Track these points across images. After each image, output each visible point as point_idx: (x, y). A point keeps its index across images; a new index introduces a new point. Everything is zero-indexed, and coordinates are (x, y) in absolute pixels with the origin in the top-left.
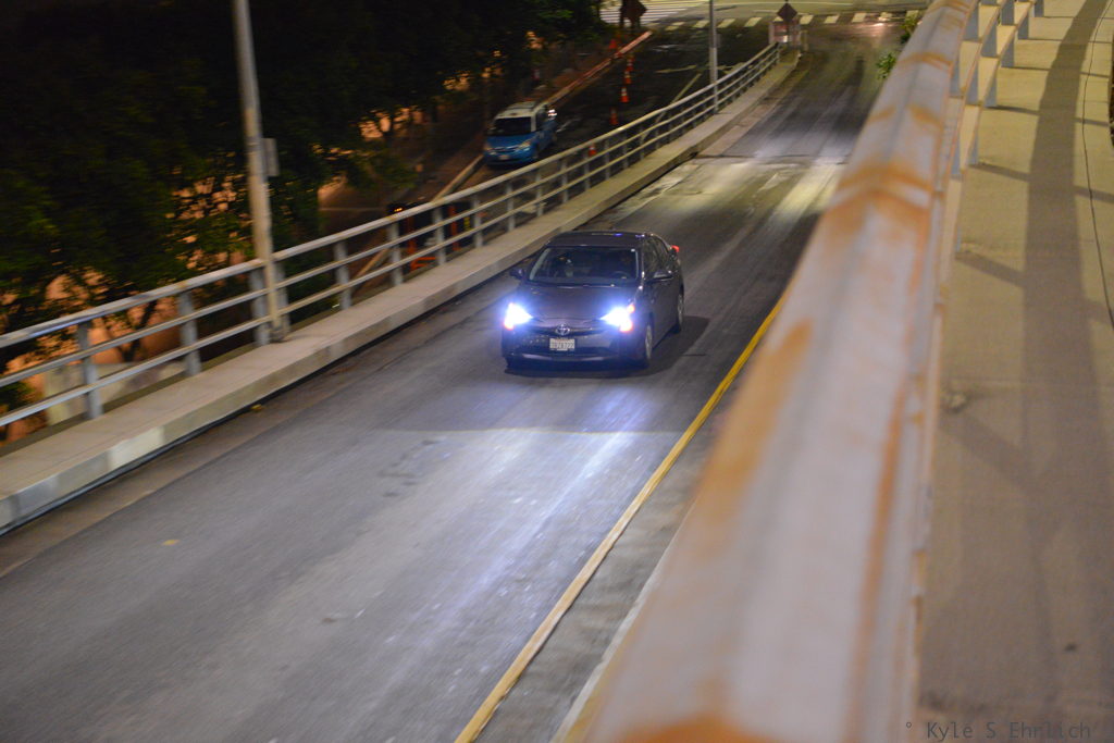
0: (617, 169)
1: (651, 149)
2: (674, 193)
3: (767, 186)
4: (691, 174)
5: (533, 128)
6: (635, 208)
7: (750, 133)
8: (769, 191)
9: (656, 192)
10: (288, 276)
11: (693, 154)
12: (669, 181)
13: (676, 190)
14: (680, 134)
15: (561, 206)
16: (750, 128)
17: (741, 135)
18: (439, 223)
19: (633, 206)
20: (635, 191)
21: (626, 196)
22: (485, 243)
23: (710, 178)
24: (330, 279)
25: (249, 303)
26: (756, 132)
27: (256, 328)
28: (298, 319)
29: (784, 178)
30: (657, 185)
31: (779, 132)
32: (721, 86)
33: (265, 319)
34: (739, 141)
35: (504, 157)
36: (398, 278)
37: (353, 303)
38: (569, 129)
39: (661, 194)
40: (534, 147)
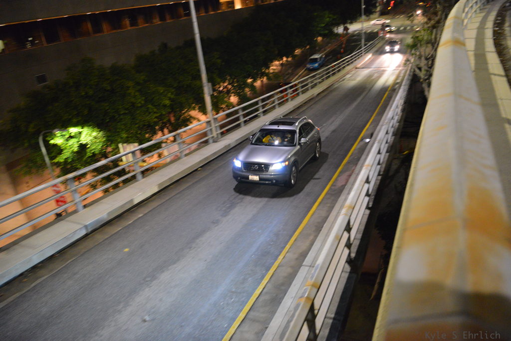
0: (334, 74)
1: (344, 67)
2: (348, 80)
3: (373, 78)
4: (354, 74)
5: (318, 60)
9: (344, 80)
11: (355, 68)
12: (348, 76)
14: (352, 62)
19: (337, 85)
22: (292, 100)
29: (378, 75)
30: (345, 78)
32: (365, 49)
34: (368, 64)
35: (311, 68)
36: (262, 115)
37: (245, 125)
38: (328, 60)
39: (345, 81)
40: (319, 65)
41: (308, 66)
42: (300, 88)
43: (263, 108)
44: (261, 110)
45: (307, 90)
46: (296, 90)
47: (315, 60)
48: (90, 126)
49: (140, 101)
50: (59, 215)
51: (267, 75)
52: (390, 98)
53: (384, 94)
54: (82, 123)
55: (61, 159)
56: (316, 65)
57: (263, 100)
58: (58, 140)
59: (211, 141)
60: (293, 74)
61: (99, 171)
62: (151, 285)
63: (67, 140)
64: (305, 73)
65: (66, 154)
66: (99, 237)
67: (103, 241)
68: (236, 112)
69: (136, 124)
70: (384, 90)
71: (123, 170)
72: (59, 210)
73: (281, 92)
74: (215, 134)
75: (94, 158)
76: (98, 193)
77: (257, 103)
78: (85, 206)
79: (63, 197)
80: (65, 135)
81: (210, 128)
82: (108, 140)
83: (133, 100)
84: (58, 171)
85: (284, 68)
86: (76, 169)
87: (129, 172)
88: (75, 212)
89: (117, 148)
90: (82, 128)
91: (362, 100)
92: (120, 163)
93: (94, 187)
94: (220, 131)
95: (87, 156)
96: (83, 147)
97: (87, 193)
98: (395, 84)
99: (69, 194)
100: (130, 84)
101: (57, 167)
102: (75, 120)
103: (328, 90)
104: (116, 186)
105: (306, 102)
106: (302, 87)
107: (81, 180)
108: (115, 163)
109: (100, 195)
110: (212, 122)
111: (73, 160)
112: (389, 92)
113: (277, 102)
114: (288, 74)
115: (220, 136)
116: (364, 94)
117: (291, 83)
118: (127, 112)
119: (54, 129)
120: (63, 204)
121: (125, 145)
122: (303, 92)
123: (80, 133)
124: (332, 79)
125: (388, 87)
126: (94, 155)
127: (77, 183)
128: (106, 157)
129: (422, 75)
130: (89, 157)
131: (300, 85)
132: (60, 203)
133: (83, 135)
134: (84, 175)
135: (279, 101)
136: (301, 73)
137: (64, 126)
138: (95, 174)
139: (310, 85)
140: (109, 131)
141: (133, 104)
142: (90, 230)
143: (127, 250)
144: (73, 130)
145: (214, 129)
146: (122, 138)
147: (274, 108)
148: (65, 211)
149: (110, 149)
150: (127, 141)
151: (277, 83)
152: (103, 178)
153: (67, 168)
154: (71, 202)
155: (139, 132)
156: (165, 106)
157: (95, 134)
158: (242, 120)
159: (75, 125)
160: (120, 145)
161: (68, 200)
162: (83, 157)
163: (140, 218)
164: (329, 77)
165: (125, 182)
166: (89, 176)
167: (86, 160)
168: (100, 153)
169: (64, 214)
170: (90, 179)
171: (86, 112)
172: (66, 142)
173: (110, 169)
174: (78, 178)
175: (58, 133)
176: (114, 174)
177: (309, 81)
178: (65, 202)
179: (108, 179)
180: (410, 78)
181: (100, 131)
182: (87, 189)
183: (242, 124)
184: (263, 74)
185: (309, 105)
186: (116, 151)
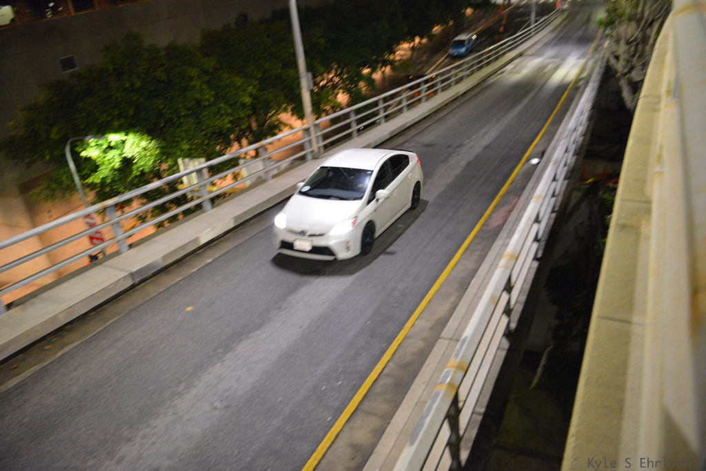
0: (488, 64)
1: (504, 54)
3: (546, 70)
4: (519, 63)
5: (466, 43)
6: (491, 81)
7: (544, 45)
8: (547, 72)
9: (503, 72)
11: (521, 55)
12: (510, 67)
13: (511, 72)
14: (516, 47)
16: (544, 43)
17: (540, 46)
19: (492, 80)
20: (494, 72)
21: (490, 75)
22: (427, 100)
23: (524, 67)
26: (547, 45)
27: (305, 154)
29: (554, 66)
30: (503, 70)
31: (555, 44)
32: (535, 26)
34: (539, 49)
35: (455, 54)
36: (383, 121)
37: (358, 135)
38: (480, 43)
40: (467, 50)
41: (451, 51)
42: (439, 83)
43: (385, 111)
44: (382, 114)
45: (449, 86)
46: (432, 86)
47: (461, 43)
48: (137, 132)
49: (209, 96)
50: (93, 258)
51: (392, 63)
52: (570, 101)
53: (563, 94)
54: (126, 128)
55: (96, 178)
56: (463, 50)
57: (385, 100)
58: (92, 151)
59: (309, 157)
60: (428, 63)
61: (149, 196)
62: (224, 359)
63: (105, 151)
64: (447, 60)
65: (103, 172)
66: (151, 290)
67: (157, 295)
68: (346, 116)
70: (562, 88)
71: (184, 196)
72: (94, 251)
73: (411, 88)
74: (315, 147)
75: (144, 178)
76: (148, 228)
77: (376, 104)
78: (131, 246)
79: (100, 233)
80: (101, 145)
81: (309, 138)
82: (162, 153)
83: (198, 96)
84: (92, 195)
85: (415, 54)
86: (117, 193)
87: (192, 199)
88: (117, 253)
89: (176, 163)
91: (530, 101)
92: (180, 187)
93: (142, 219)
94: (322, 144)
95: (133, 176)
96: (127, 162)
97: (133, 227)
98: (578, 80)
99: (109, 228)
100: (194, 72)
101: (92, 190)
102: (116, 124)
104: (174, 219)
105: (447, 104)
106: (443, 81)
107: (124, 209)
108: (173, 186)
109: (152, 230)
110: (312, 129)
111: (113, 181)
112: (570, 92)
113: (405, 103)
114: (420, 63)
115: (322, 150)
116: (532, 94)
117: (426, 76)
119: (86, 135)
120: (99, 242)
121: (187, 160)
122: (444, 89)
123: (123, 142)
124: (486, 71)
125: (568, 85)
126: (143, 173)
127: (119, 213)
128: (160, 177)
129: (620, 66)
130: (136, 177)
131: (439, 79)
132: (95, 241)
133: (128, 145)
134: (128, 202)
135: (408, 101)
136: (439, 61)
137: (101, 131)
138: (144, 201)
139: (453, 79)
140: (165, 139)
141: (198, 102)
142: (138, 280)
143: (189, 309)
144: (114, 138)
145: (314, 141)
146: (182, 150)
147: (400, 111)
148: (102, 252)
149: (164, 166)
150: (190, 155)
151: (405, 75)
152: (156, 208)
153: (104, 191)
154: (112, 239)
155: (206, 142)
156: (244, 105)
157: (144, 143)
158: (355, 127)
159: (117, 131)
160: (180, 161)
161: (107, 237)
162: (127, 176)
163: (208, 264)
164: (481, 68)
165: (187, 213)
166: (135, 204)
167: (132, 181)
168: (151, 172)
169: (100, 256)
170: (137, 208)
171: (131, 112)
172: (103, 155)
173: (165, 194)
174: (121, 206)
175: (92, 141)
176: (172, 201)
177: (453, 72)
178: (102, 240)
179: (163, 209)
180: (602, 71)
181: (152, 140)
182: (133, 222)
183: (355, 134)
184: (385, 63)
185: (452, 108)
186: (174, 168)
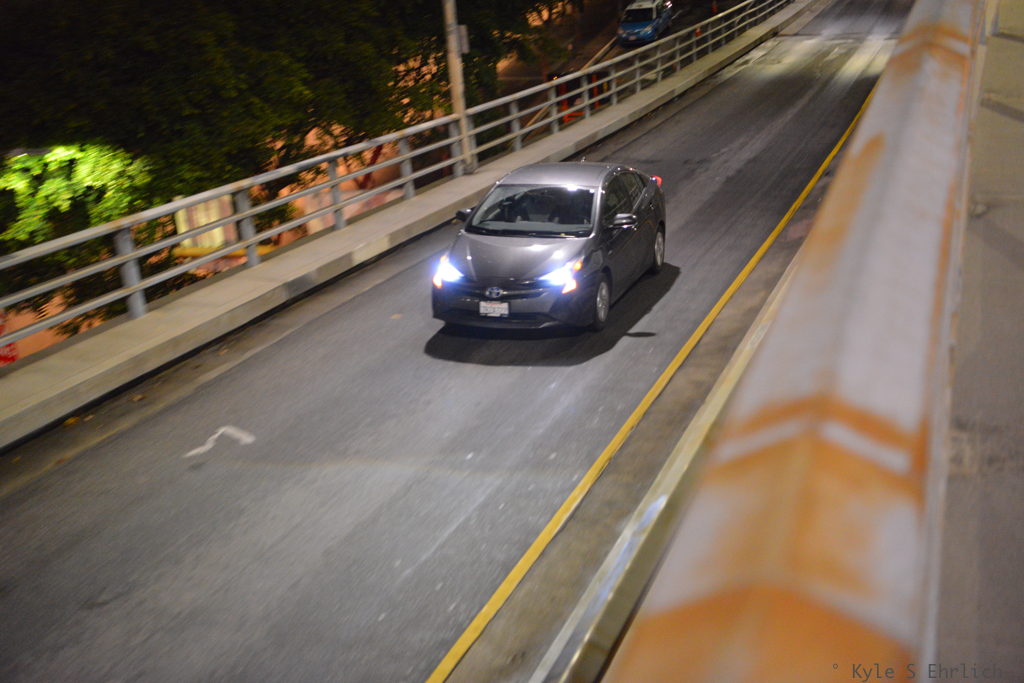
0: (717, 45)
1: (742, 30)
2: (760, 63)
5: (654, 16)
6: (731, 74)
7: (818, 17)
8: (832, 61)
9: (746, 62)
10: (476, 126)
11: (775, 33)
12: (756, 54)
13: (762, 62)
15: (677, 73)
16: (816, 14)
17: (812, 18)
18: (585, 87)
20: (730, 62)
21: (723, 66)
24: (507, 128)
25: (448, 147)
26: (823, 16)
27: (453, 164)
28: (483, 157)
29: (844, 51)
30: (746, 58)
31: (841, 15)
33: (460, 158)
34: (810, 23)
39: (750, 64)
57: (557, 91)
69: (222, 145)
80: (31, 169)
90: (82, 151)
103: (709, 85)
105: (656, 109)
115: (476, 161)
118: (196, 111)
124: (714, 58)
133: (80, 169)
144: (55, 155)
146: (181, 181)
175: (18, 160)
